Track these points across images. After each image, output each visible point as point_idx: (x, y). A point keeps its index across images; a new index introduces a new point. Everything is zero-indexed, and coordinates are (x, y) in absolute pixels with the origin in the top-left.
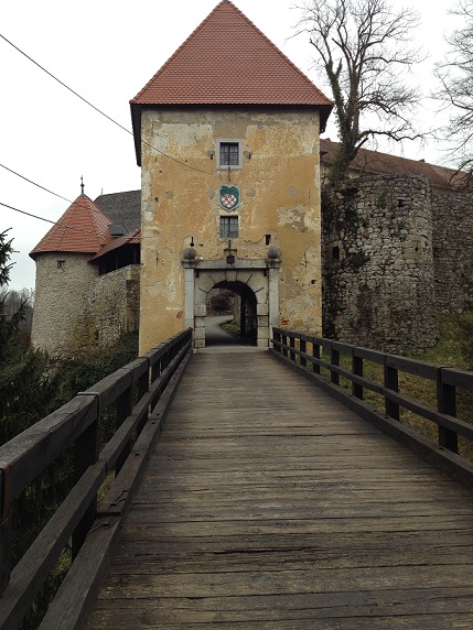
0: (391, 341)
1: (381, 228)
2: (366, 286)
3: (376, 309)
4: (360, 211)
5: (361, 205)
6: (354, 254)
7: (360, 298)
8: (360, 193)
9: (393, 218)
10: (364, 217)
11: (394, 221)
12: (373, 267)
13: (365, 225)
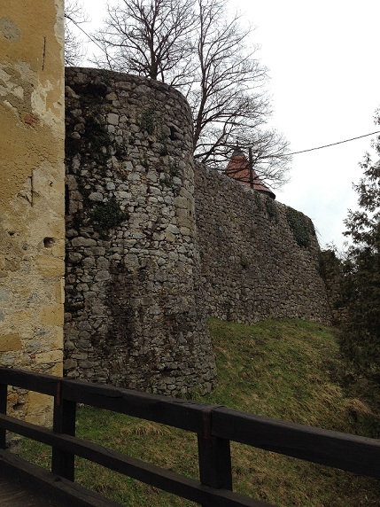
0: (166, 371)
1: (145, 166)
2: (121, 266)
3: (140, 310)
4: (111, 129)
5: (112, 118)
6: (101, 203)
7: (112, 286)
8: (112, 96)
9: (164, 153)
10: (119, 140)
11: (165, 160)
12: (133, 232)
13: (121, 156)
